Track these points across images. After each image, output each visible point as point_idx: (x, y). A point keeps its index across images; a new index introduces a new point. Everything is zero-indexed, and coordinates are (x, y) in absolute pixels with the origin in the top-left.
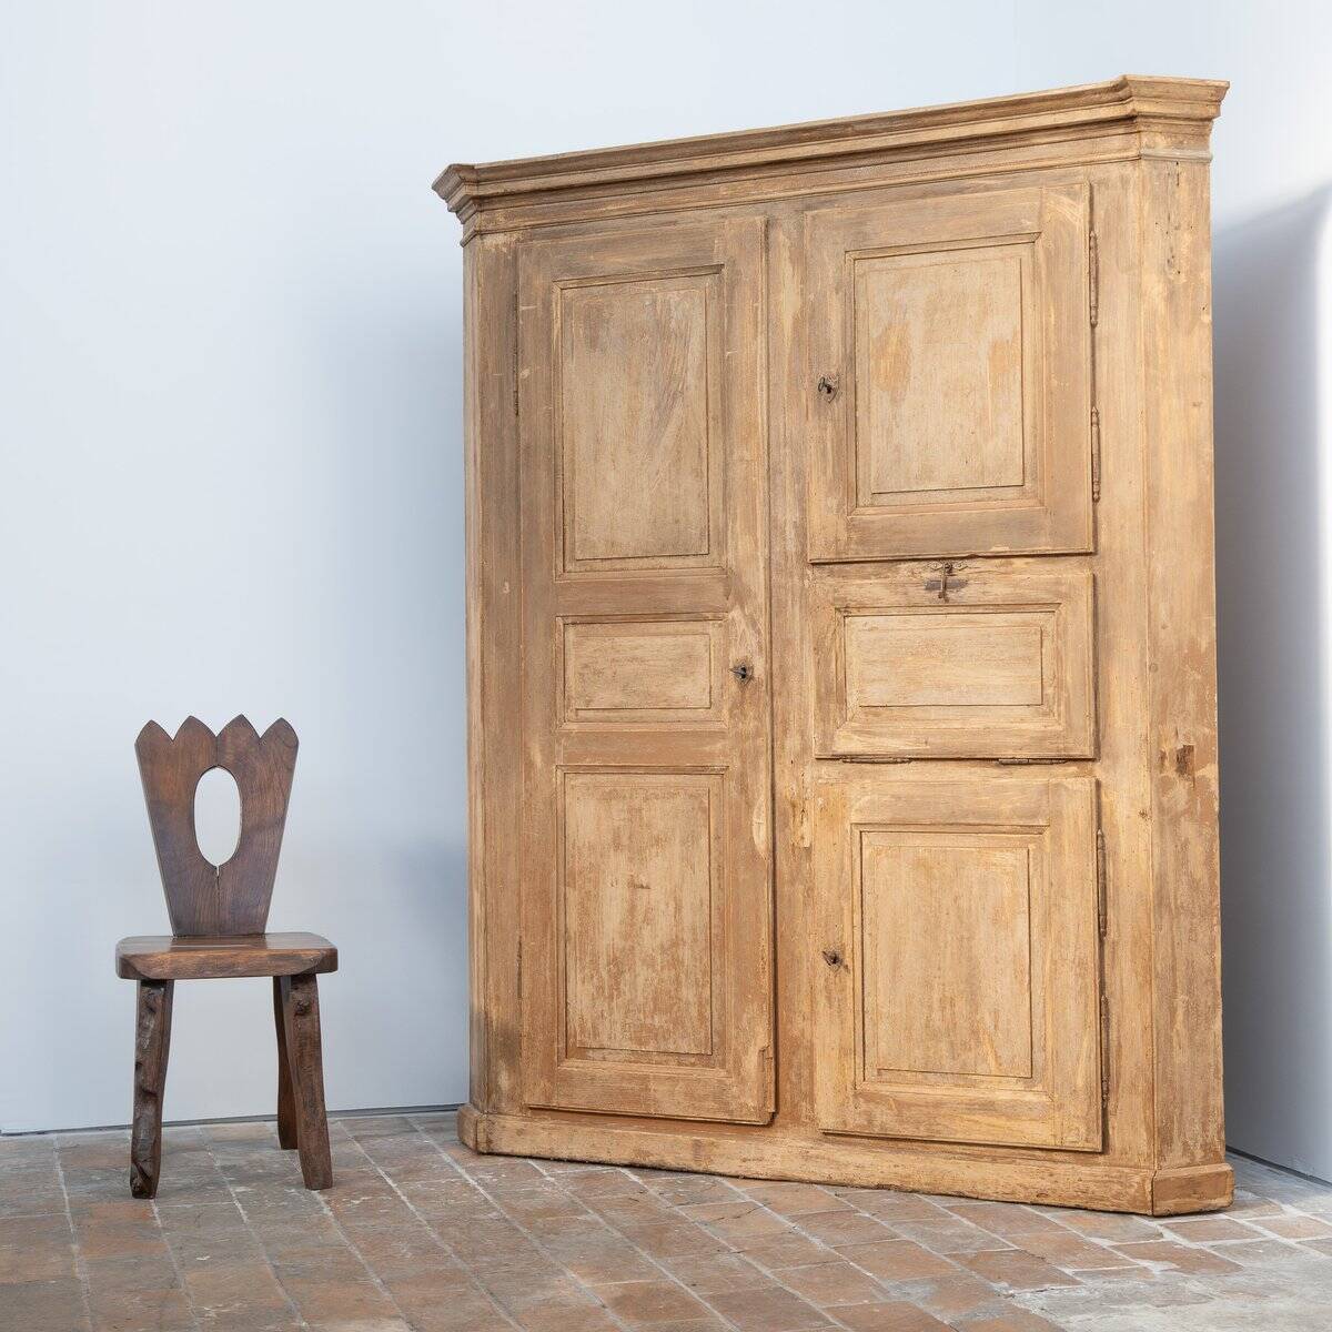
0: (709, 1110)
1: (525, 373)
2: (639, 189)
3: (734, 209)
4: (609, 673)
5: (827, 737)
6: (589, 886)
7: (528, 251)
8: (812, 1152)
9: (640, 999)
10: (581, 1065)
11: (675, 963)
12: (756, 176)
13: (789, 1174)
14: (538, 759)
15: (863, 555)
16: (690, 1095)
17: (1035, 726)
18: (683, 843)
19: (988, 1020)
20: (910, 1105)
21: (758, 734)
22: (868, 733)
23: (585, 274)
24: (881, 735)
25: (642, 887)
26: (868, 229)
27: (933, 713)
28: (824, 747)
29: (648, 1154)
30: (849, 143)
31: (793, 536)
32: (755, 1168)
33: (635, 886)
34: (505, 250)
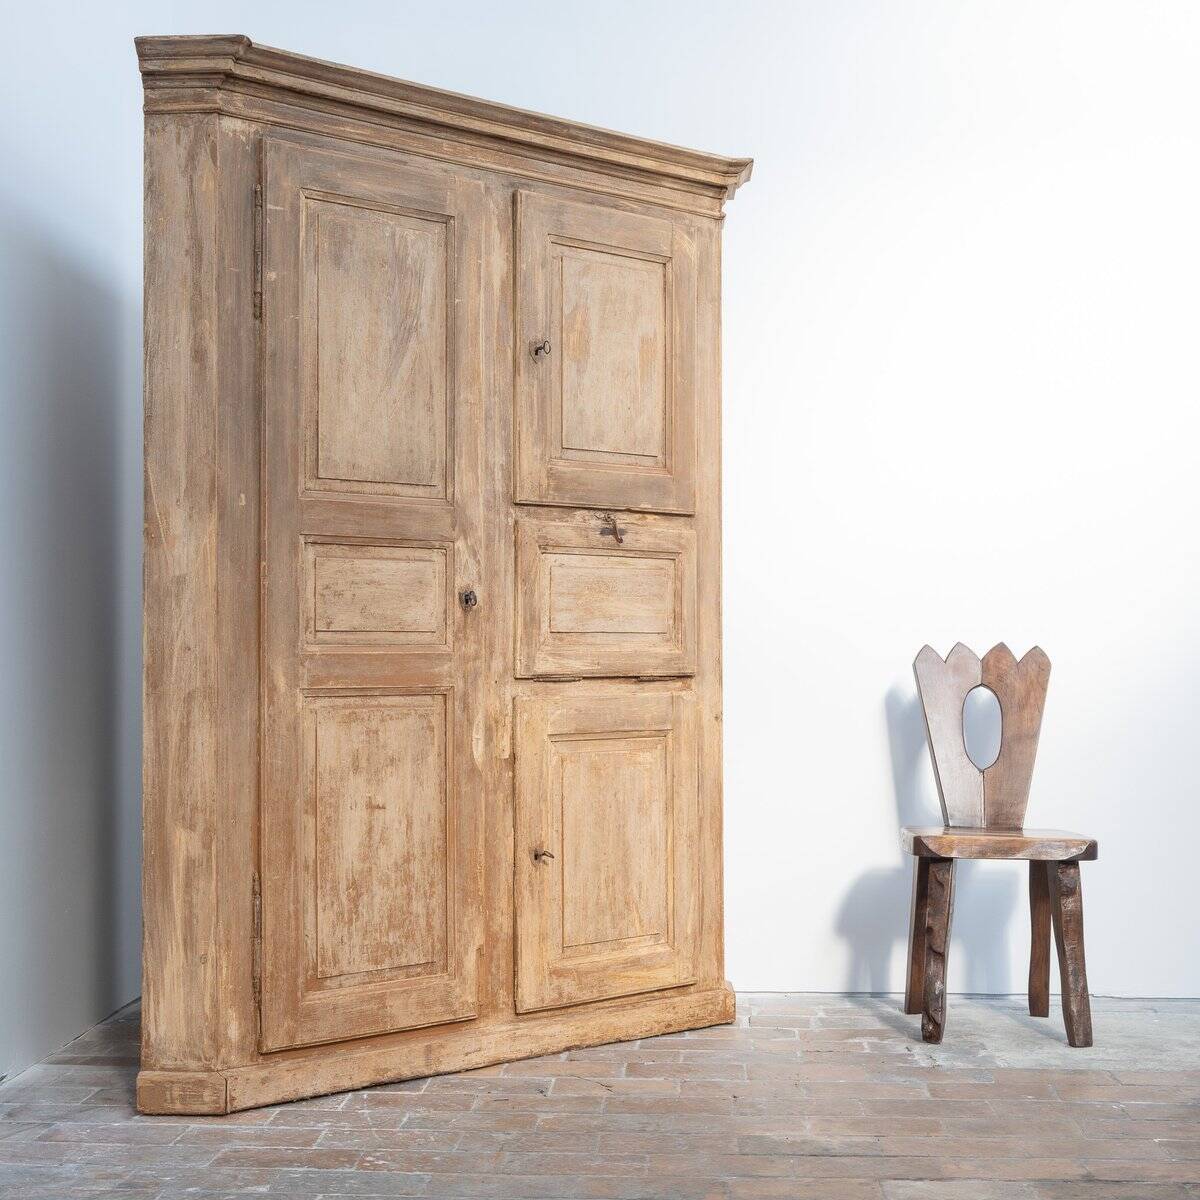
0: (439, 1015)
1: (271, 276)
2: (376, 120)
3: (455, 167)
4: (348, 595)
5: (531, 658)
6: (329, 812)
7: (278, 148)
8: (519, 1032)
9: (377, 919)
10: (321, 996)
11: (408, 878)
12: (475, 143)
13: (502, 1057)
14: (281, 682)
15: (558, 501)
16: (421, 1004)
17: (664, 650)
18: (415, 760)
19: (635, 891)
20: (587, 973)
21: (476, 657)
22: (560, 655)
23: (331, 188)
24: (568, 657)
25: (378, 807)
26: (565, 218)
27: (599, 638)
28: (528, 668)
29: (386, 1070)
30: (556, 141)
31: (500, 477)
32: (476, 1059)
33: (372, 807)
34: (244, 138)
